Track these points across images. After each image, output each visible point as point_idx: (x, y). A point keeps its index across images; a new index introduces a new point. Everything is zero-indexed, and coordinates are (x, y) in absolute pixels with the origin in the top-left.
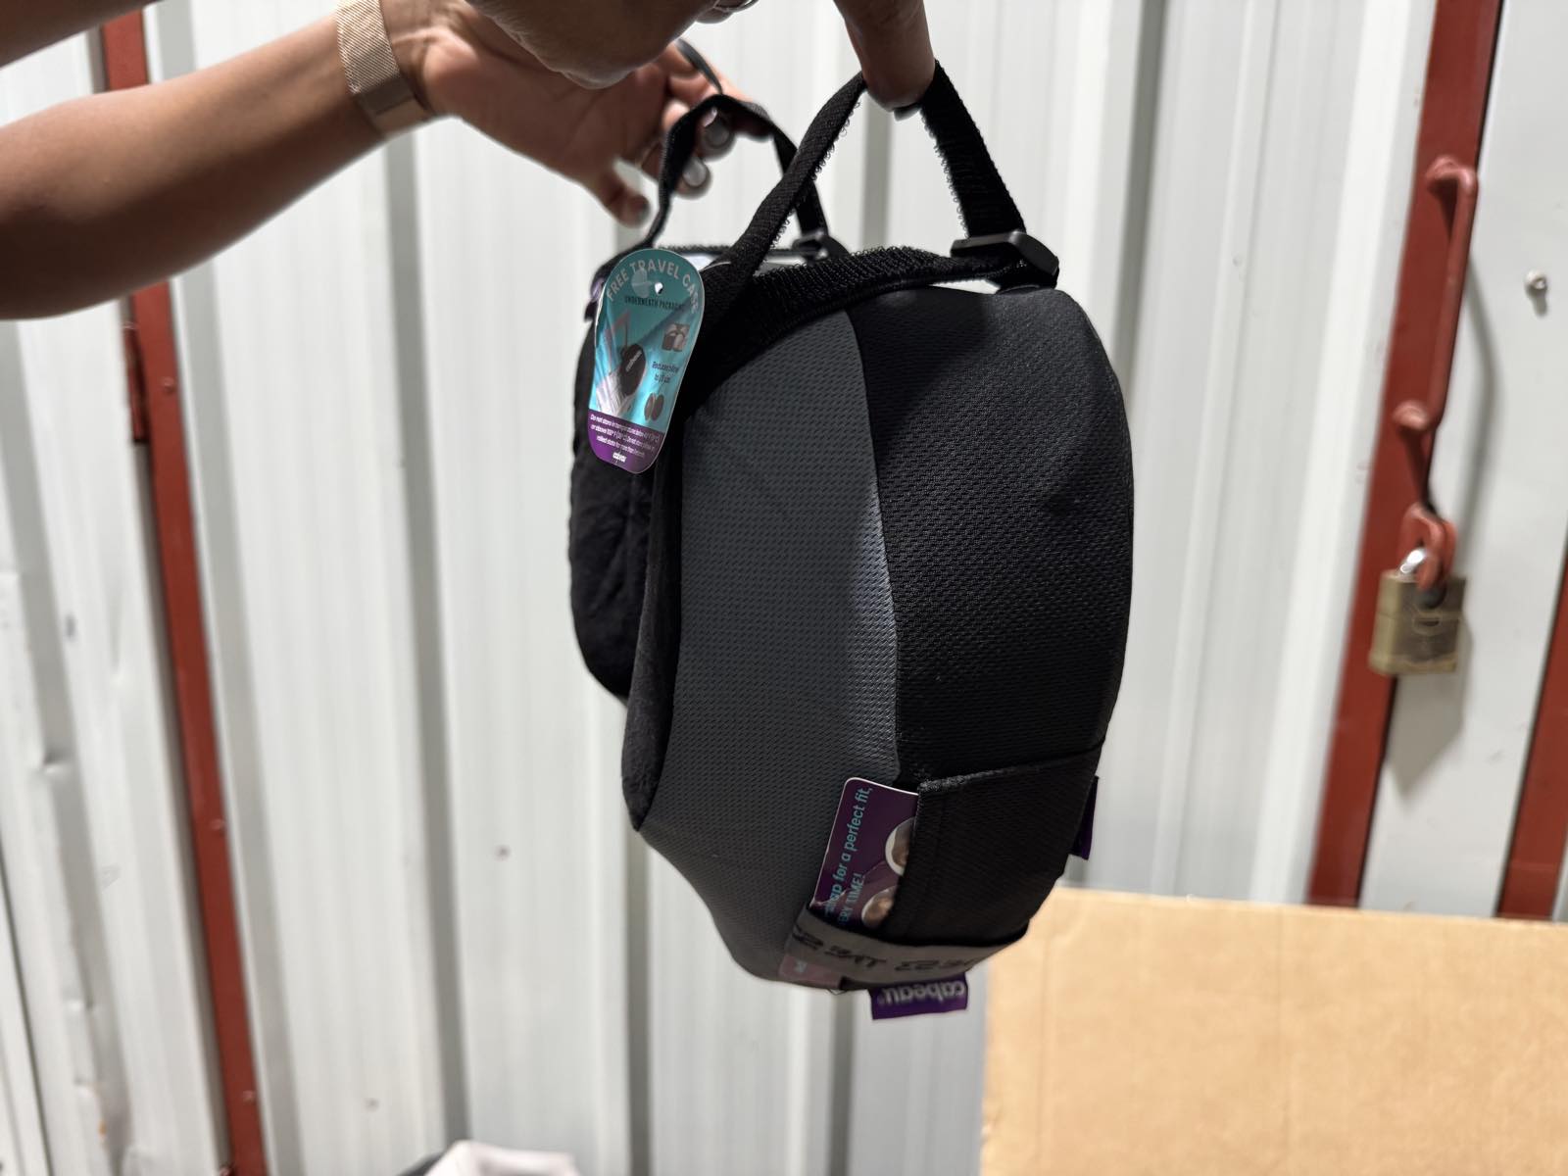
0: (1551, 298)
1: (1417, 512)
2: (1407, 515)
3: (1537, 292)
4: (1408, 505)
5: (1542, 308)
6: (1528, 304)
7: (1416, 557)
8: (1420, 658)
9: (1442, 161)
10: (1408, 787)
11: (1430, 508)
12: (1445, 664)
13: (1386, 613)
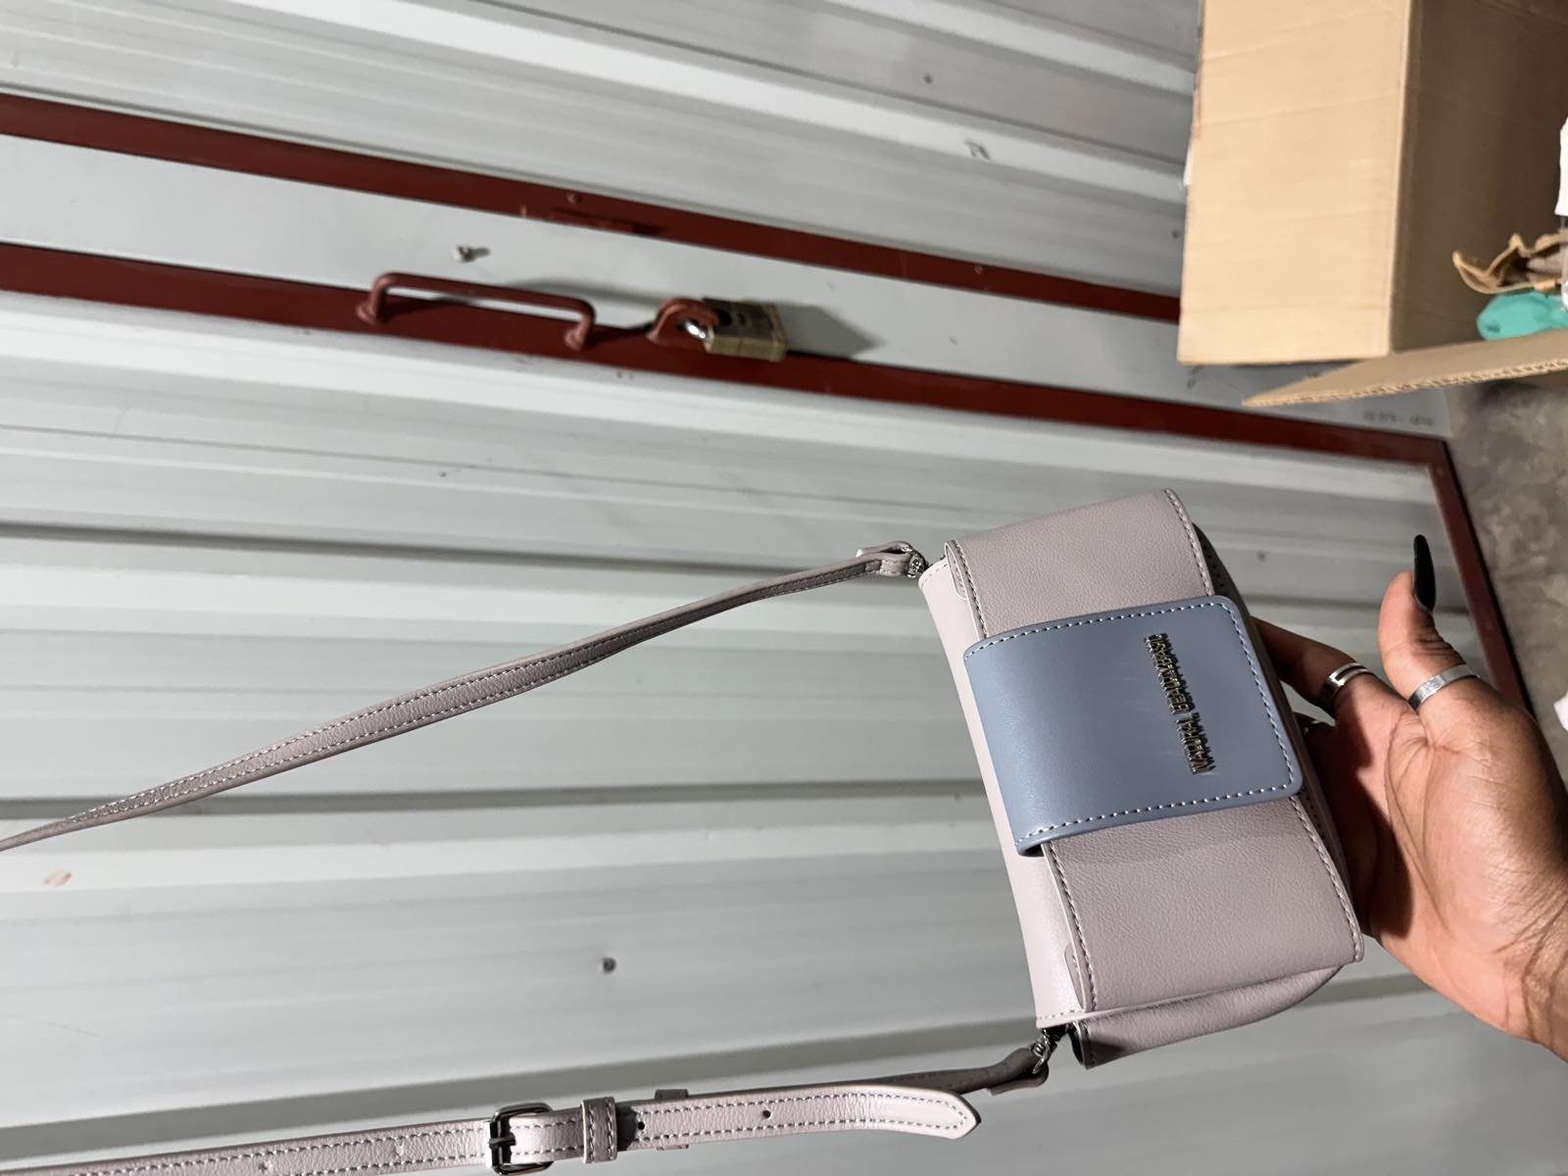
0: (475, 245)
1: (653, 335)
2: (657, 341)
3: (469, 255)
4: (650, 343)
5: (483, 252)
6: (479, 261)
7: (693, 330)
8: (771, 326)
9: (361, 314)
10: (867, 343)
11: (648, 327)
12: (770, 312)
13: (739, 347)
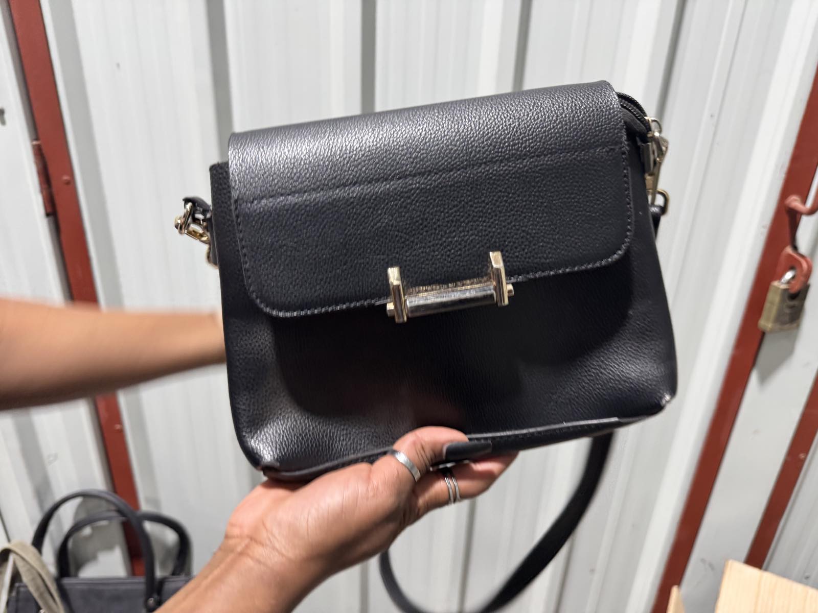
1: (789, 250)
2: (783, 251)
4: (784, 248)
7: (789, 275)
8: (784, 323)
11: (795, 248)
12: (795, 325)
13: (772, 303)
